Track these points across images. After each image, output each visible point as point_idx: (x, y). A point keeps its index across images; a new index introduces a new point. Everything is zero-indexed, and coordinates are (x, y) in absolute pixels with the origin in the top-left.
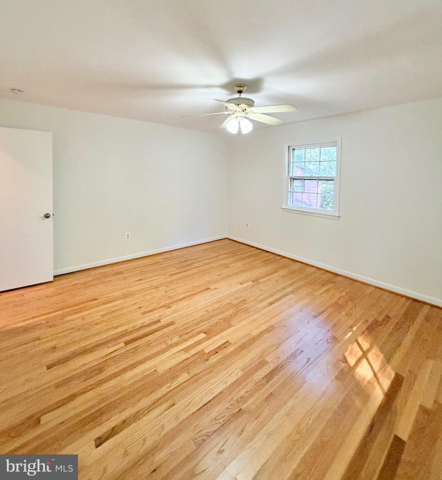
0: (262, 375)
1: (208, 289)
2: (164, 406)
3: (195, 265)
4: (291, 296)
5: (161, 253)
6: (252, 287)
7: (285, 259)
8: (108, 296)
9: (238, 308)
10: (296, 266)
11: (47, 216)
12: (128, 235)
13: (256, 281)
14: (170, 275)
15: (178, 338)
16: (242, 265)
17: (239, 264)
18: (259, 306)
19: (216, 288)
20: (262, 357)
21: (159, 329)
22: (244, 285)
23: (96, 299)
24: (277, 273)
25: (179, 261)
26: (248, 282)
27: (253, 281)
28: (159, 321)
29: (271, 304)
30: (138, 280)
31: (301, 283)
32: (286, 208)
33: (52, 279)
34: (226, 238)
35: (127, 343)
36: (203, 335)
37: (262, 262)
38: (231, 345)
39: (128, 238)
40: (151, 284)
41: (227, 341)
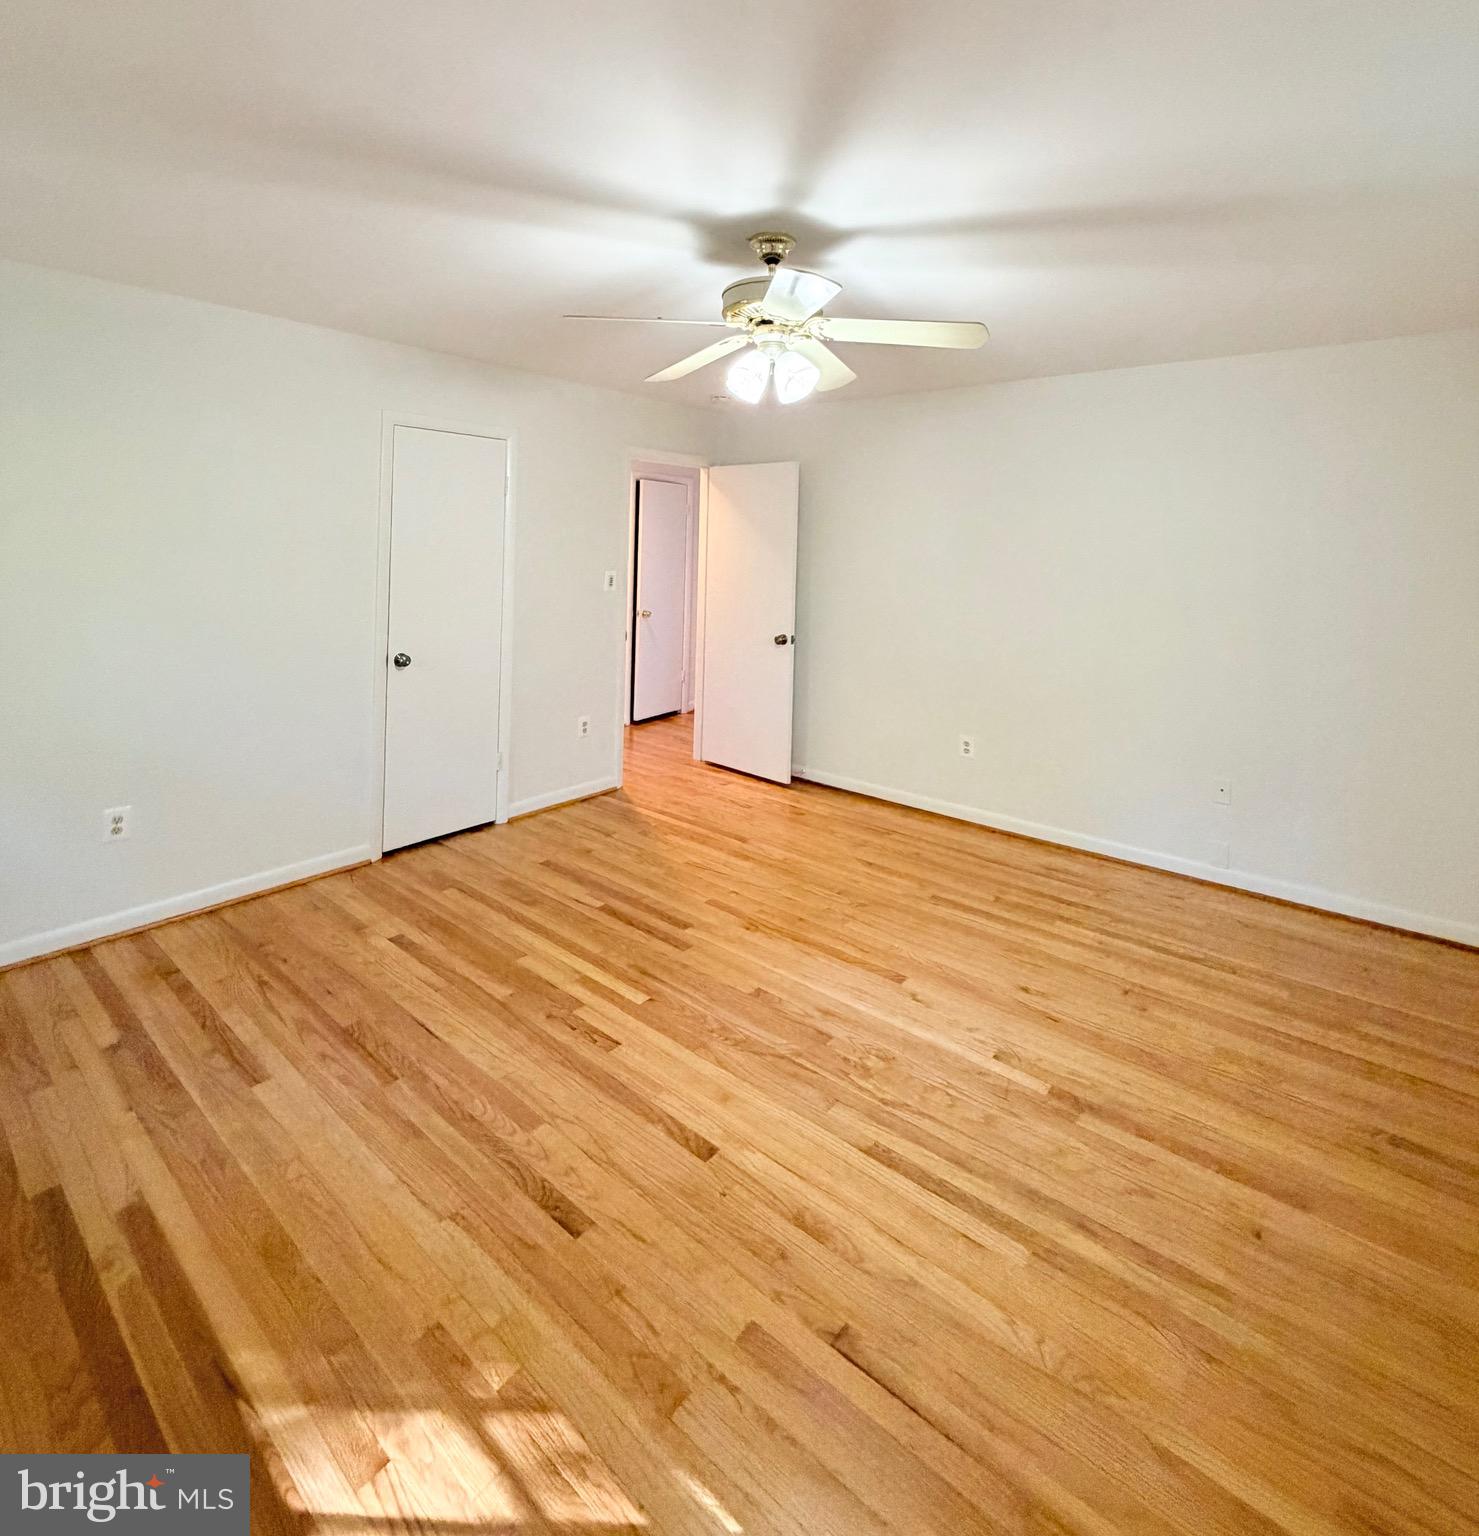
0: (485, 1113)
2: (435, 979)
3: (1059, 928)
4: (1015, 1253)
8: (764, 846)
11: (781, 641)
12: (967, 743)
13: (1073, 1104)
14: (933, 897)
15: (625, 964)
19: (914, 995)
20: (554, 1116)
27: (1059, 1094)
30: (864, 862)
33: (787, 780)
35: (604, 909)
36: (641, 999)
38: (605, 1053)
39: (967, 751)
40: (856, 882)
41: (618, 1043)
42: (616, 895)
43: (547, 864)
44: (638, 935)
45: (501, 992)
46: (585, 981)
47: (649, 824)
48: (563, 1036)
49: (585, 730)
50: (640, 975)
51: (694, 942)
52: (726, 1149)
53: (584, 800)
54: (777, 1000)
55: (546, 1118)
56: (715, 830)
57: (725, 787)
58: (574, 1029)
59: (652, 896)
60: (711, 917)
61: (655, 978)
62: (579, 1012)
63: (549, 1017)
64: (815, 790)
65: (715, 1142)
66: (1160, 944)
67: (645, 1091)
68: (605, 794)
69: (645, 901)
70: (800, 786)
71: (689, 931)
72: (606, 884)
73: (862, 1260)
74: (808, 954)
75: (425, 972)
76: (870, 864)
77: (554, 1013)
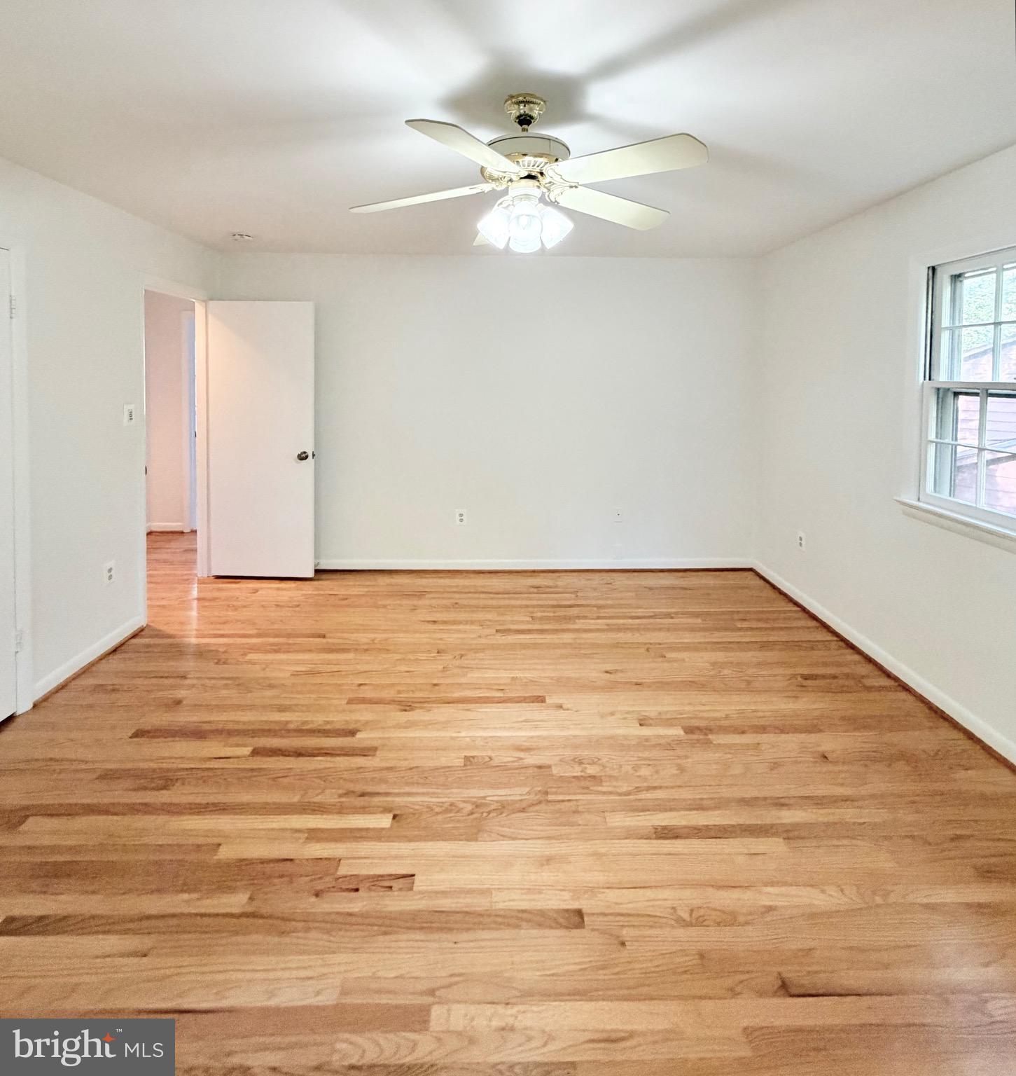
1: (541, 700)
2: (132, 942)
3: (580, 624)
5: (534, 571)
6: (669, 746)
7: (903, 695)
8: (345, 635)
9: (547, 793)
10: (924, 739)
11: (303, 457)
12: (461, 515)
13: (700, 732)
14: (497, 631)
15: (336, 797)
16: (714, 664)
17: (702, 660)
18: (619, 820)
19: (560, 707)
21: (333, 752)
22: (646, 731)
23: (324, 637)
24: (813, 738)
25: (555, 603)
26: (672, 725)
27: (689, 730)
28: (352, 733)
29: (665, 833)
30: (429, 622)
31: (879, 815)
32: (915, 503)
33: (311, 574)
34: (751, 570)
35: (256, 752)
36: (385, 821)
37: (794, 676)
38: (410, 893)
39: (461, 520)
40: (441, 639)
41: (413, 875)
42: (254, 733)
43: (139, 734)
44: (319, 763)
45: (236, 901)
46: (314, 835)
47: (217, 651)
48: (357, 904)
49: (110, 577)
50: (361, 799)
51: (375, 744)
52: (584, 904)
53: (115, 651)
54: (487, 759)
55: (428, 1000)
56: (289, 636)
57: (257, 594)
58: (357, 890)
59: (294, 718)
60: (363, 714)
61: (378, 794)
62: (343, 870)
63: (317, 895)
64: (337, 576)
65: (575, 905)
66: (634, 614)
67: (480, 903)
68: (134, 636)
69: (291, 726)
70: (324, 576)
71: (359, 735)
72: (230, 726)
73: (735, 918)
74: (468, 710)
75: (112, 942)
76: (434, 622)
77: (319, 888)
